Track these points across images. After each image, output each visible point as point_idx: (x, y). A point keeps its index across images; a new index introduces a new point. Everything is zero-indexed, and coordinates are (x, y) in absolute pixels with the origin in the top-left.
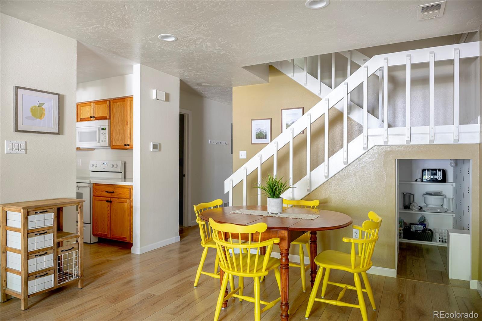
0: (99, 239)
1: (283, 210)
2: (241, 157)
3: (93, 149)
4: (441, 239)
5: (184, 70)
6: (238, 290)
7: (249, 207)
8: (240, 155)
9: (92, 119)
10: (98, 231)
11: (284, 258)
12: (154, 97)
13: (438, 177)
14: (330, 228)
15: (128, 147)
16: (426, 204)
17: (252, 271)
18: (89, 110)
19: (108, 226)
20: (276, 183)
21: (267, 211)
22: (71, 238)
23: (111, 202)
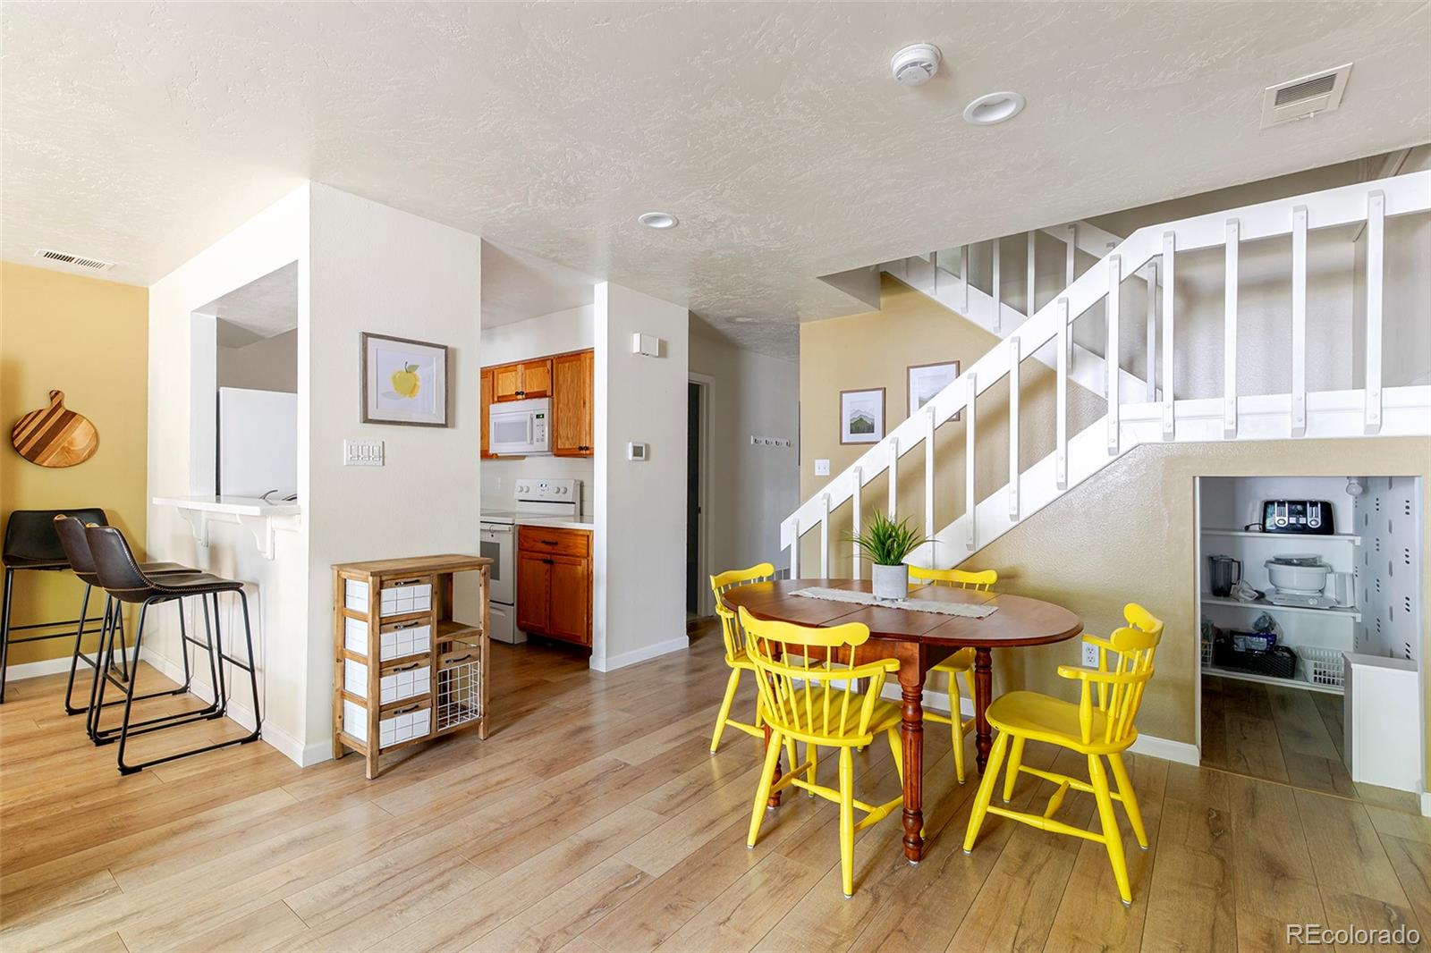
0: (529, 636)
1: (911, 593)
2: (818, 472)
3: (524, 457)
4: (1320, 674)
5: (696, 291)
6: (805, 768)
7: (834, 584)
8: (816, 468)
9: (520, 397)
10: (527, 621)
11: (910, 707)
12: (636, 349)
13: (1309, 520)
14: (1024, 642)
15: (584, 452)
16: (1276, 587)
17: (833, 733)
18: (514, 380)
19: (546, 610)
20: (892, 531)
21: (872, 592)
22: (466, 635)
23: (550, 562)
